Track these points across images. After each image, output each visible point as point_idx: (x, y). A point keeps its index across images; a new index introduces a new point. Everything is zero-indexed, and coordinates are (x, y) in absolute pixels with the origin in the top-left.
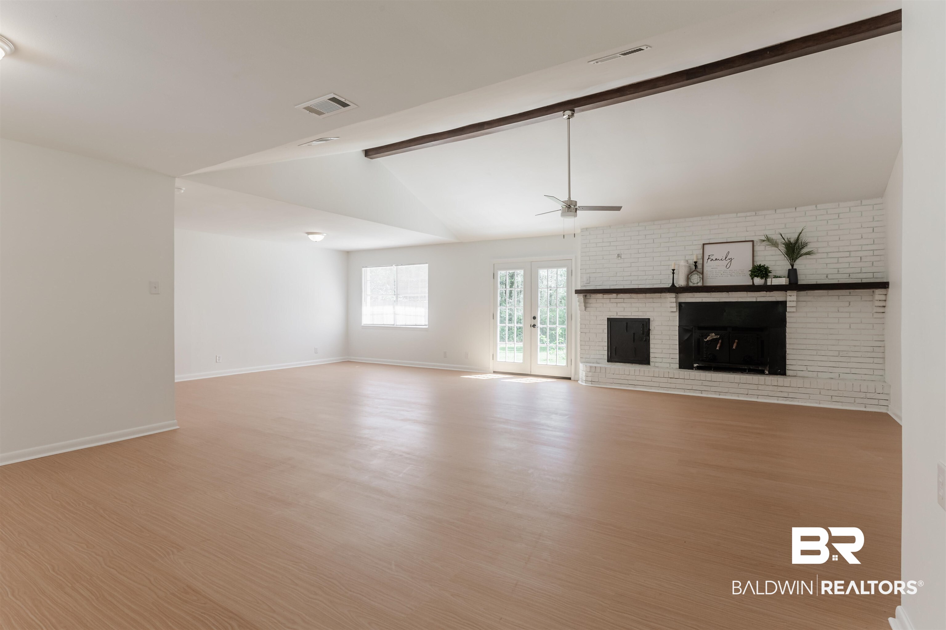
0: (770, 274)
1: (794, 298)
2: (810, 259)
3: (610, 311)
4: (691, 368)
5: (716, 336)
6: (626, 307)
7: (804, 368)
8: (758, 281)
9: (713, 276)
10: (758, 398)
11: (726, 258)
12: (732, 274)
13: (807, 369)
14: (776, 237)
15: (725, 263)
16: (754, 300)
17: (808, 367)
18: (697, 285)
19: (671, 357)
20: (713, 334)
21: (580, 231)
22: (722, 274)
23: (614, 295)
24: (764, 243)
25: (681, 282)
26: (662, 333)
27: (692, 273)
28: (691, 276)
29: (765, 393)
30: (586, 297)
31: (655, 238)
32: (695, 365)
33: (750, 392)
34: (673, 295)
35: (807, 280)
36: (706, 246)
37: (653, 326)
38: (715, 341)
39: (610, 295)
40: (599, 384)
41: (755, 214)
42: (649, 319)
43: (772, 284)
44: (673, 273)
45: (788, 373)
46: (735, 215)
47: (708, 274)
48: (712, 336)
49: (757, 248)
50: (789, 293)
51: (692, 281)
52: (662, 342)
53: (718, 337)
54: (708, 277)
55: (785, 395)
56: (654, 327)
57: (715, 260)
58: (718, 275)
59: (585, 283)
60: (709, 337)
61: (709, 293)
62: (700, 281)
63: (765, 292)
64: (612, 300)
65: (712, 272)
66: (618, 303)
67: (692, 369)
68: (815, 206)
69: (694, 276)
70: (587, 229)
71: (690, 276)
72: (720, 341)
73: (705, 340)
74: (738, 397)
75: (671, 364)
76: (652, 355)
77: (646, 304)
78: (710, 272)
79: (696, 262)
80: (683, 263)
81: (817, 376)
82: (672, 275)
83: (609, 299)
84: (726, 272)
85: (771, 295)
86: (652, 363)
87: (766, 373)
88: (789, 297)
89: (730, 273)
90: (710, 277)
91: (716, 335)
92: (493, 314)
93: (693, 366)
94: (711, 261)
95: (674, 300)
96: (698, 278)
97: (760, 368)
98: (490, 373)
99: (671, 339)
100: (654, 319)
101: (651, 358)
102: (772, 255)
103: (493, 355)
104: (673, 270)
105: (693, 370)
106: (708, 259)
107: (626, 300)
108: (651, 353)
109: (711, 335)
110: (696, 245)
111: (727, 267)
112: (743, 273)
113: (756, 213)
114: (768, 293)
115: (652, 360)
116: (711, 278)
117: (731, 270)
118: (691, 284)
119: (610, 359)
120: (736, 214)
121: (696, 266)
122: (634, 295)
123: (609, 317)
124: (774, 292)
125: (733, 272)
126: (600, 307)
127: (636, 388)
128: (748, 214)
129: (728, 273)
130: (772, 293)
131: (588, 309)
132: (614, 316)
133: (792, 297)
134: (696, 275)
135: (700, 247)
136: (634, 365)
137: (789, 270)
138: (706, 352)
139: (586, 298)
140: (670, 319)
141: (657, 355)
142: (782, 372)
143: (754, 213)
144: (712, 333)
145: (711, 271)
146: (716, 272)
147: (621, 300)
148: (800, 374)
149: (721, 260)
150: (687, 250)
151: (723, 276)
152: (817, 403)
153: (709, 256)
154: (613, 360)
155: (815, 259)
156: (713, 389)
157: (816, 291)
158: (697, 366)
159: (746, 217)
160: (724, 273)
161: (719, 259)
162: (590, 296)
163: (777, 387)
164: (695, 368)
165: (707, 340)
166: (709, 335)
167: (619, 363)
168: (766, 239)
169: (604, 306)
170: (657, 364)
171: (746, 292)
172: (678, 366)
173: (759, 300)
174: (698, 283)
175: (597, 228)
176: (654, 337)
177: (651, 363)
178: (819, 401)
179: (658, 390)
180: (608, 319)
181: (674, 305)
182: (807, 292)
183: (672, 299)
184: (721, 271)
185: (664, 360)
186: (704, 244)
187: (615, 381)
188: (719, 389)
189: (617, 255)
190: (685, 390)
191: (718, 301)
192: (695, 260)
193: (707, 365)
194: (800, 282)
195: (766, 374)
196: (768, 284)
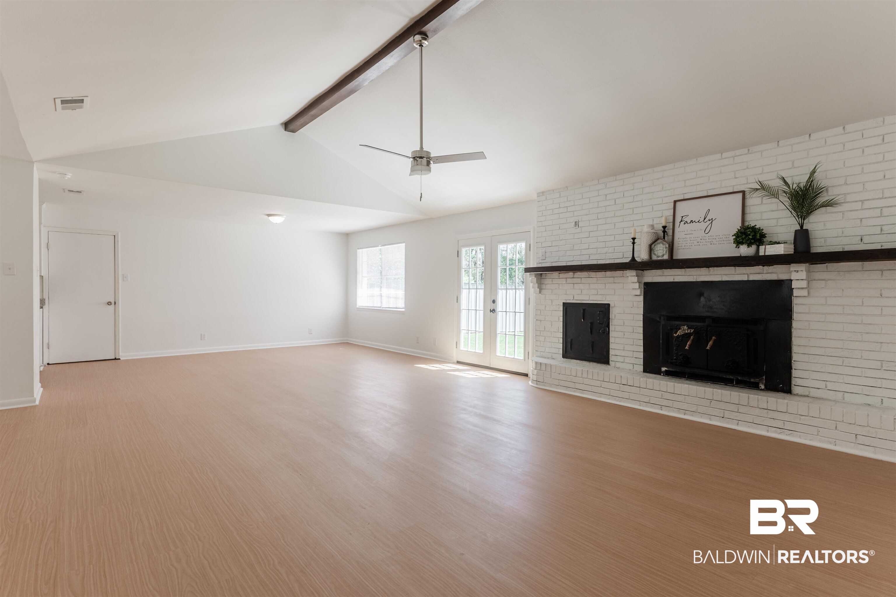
0: (765, 240)
1: (802, 275)
2: (833, 213)
3: (566, 294)
4: (658, 372)
5: (689, 330)
6: (584, 289)
7: (822, 385)
8: (745, 250)
9: (686, 245)
10: (738, 424)
11: (704, 219)
12: (712, 241)
13: (826, 387)
14: (777, 184)
15: (703, 225)
16: (745, 278)
17: (828, 383)
18: (662, 258)
19: (634, 356)
20: (685, 327)
21: (535, 196)
22: (698, 242)
23: (571, 274)
24: (757, 193)
25: (642, 255)
26: (624, 324)
27: (656, 243)
28: (655, 246)
29: (749, 418)
30: (541, 276)
31: (617, 198)
32: (664, 369)
33: (727, 414)
34: (633, 273)
35: (827, 246)
36: (678, 204)
37: (614, 314)
38: (686, 336)
39: (566, 274)
40: (544, 386)
41: (747, 152)
42: (609, 305)
43: (766, 254)
44: (634, 243)
45: (795, 390)
46: (718, 156)
47: (679, 243)
48: (684, 329)
49: (749, 202)
50: (794, 267)
51: (656, 253)
52: (624, 335)
53: (692, 331)
54: (680, 246)
55: (780, 424)
56: (615, 316)
57: (690, 223)
58: (693, 243)
59: (540, 259)
60: (680, 330)
61: (683, 270)
62: (666, 252)
63: (761, 267)
64: (569, 281)
65: (685, 240)
66: (575, 284)
67: (659, 375)
68: (842, 127)
69: (659, 246)
70: (543, 192)
71: (653, 246)
72: (692, 337)
73: (675, 335)
74: (710, 420)
75: (634, 365)
76: (612, 352)
77: (606, 284)
78: (683, 240)
79: (664, 227)
80: (646, 229)
81: (842, 399)
82: (632, 246)
83: (565, 279)
84: (704, 239)
85: (770, 271)
86: (612, 362)
87: (761, 387)
88: (795, 273)
89: (710, 240)
90: (682, 246)
91: (689, 328)
92: (457, 297)
93: (661, 370)
94: (684, 224)
95: (635, 279)
96: (664, 248)
97: (752, 380)
98: (453, 363)
99: (635, 332)
100: (615, 305)
101: (610, 355)
102: (773, 211)
103: (457, 343)
104: (634, 239)
105: (661, 375)
106: (680, 222)
107: (584, 280)
108: (610, 350)
109: (682, 327)
110: (667, 203)
111: (706, 232)
112: (728, 239)
113: (749, 150)
114: (766, 268)
115: (612, 358)
116: (683, 249)
117: (711, 236)
118: (654, 258)
119: (566, 355)
120: (720, 154)
121: (664, 232)
122: (592, 274)
123: (565, 302)
124: (775, 266)
125: (714, 239)
126: (556, 289)
127: (583, 394)
128: (738, 152)
129: (708, 240)
130: (771, 269)
131: (543, 291)
132: (570, 300)
133: (800, 273)
134: (661, 245)
135: (672, 204)
136: (591, 363)
137: (796, 231)
138: (676, 352)
139: (542, 278)
140: (634, 305)
141: (617, 353)
142: (785, 388)
143: (745, 151)
144: (684, 325)
145: (684, 238)
146: (691, 239)
147: (578, 280)
148: (814, 393)
149: (699, 222)
150: (656, 211)
151: (699, 245)
152: (830, 443)
153: (682, 217)
154: (568, 355)
155: (840, 212)
156: (676, 405)
157: (842, 263)
158: (666, 370)
159: (734, 157)
160: (701, 241)
161: (695, 221)
162: (546, 276)
163: (766, 411)
164: (663, 372)
165: (677, 335)
166: (680, 329)
167: (575, 360)
168: (760, 188)
169: (560, 288)
170: (618, 365)
171: (733, 268)
172: (641, 368)
173: (752, 278)
174: (663, 256)
175: (553, 190)
176: (615, 328)
177: (610, 362)
178: (835, 440)
179: (609, 399)
180: (563, 303)
181: (637, 285)
182: (827, 266)
183: (633, 278)
184: (697, 237)
185: (627, 360)
186: (675, 202)
187: (562, 383)
188: (685, 406)
189: (574, 223)
190: (641, 402)
191: (695, 280)
192: (664, 224)
193: (678, 370)
194: (814, 250)
195: (761, 390)
196: (760, 255)
